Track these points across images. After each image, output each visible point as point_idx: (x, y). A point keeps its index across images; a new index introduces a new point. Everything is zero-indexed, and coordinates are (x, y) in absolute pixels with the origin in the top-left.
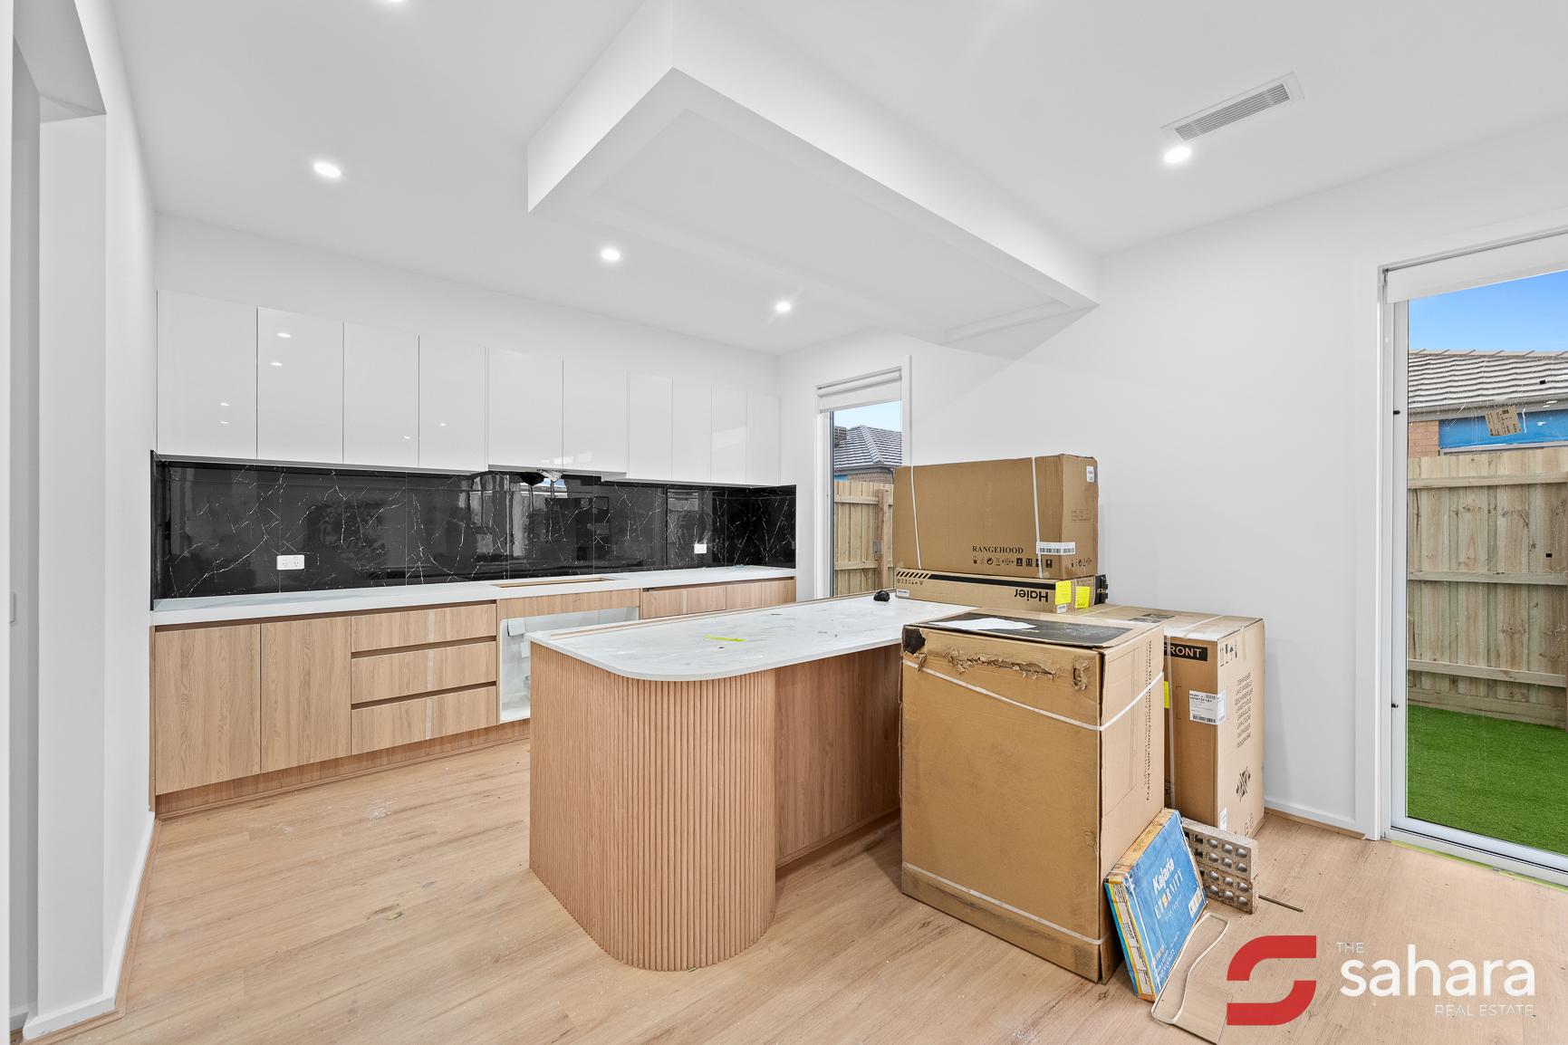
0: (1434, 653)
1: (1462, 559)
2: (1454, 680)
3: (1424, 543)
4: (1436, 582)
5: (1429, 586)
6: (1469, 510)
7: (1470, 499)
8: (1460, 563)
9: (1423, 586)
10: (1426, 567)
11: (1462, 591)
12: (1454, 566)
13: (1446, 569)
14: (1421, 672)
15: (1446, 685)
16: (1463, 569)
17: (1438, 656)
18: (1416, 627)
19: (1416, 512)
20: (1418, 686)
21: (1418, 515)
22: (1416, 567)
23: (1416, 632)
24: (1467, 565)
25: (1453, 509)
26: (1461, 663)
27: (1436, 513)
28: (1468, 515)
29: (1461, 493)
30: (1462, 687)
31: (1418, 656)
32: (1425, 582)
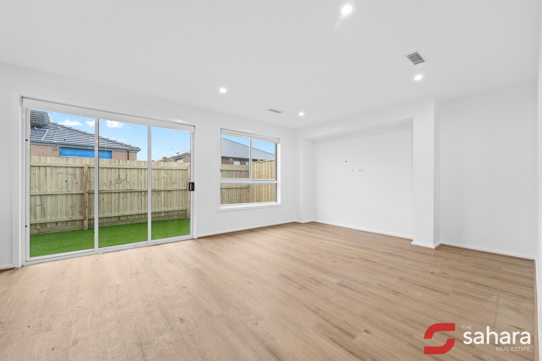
0: (51, 216)
1: (59, 187)
2: (57, 223)
3: (48, 183)
4: (52, 195)
5: (49, 196)
6: (61, 173)
7: (61, 170)
8: (58, 189)
9: (48, 196)
10: (48, 190)
11: (59, 196)
12: (57, 190)
13: (55, 191)
14: (47, 223)
15: (54, 225)
16: (59, 190)
17: (52, 217)
18: (45, 209)
19: (45, 173)
20: (46, 227)
21: (46, 174)
22: (45, 190)
23: (45, 211)
24: (60, 189)
25: (56, 173)
26: (59, 218)
27: (51, 174)
28: (61, 175)
29: (59, 168)
30: (59, 225)
31: (46, 218)
32: (48, 195)
